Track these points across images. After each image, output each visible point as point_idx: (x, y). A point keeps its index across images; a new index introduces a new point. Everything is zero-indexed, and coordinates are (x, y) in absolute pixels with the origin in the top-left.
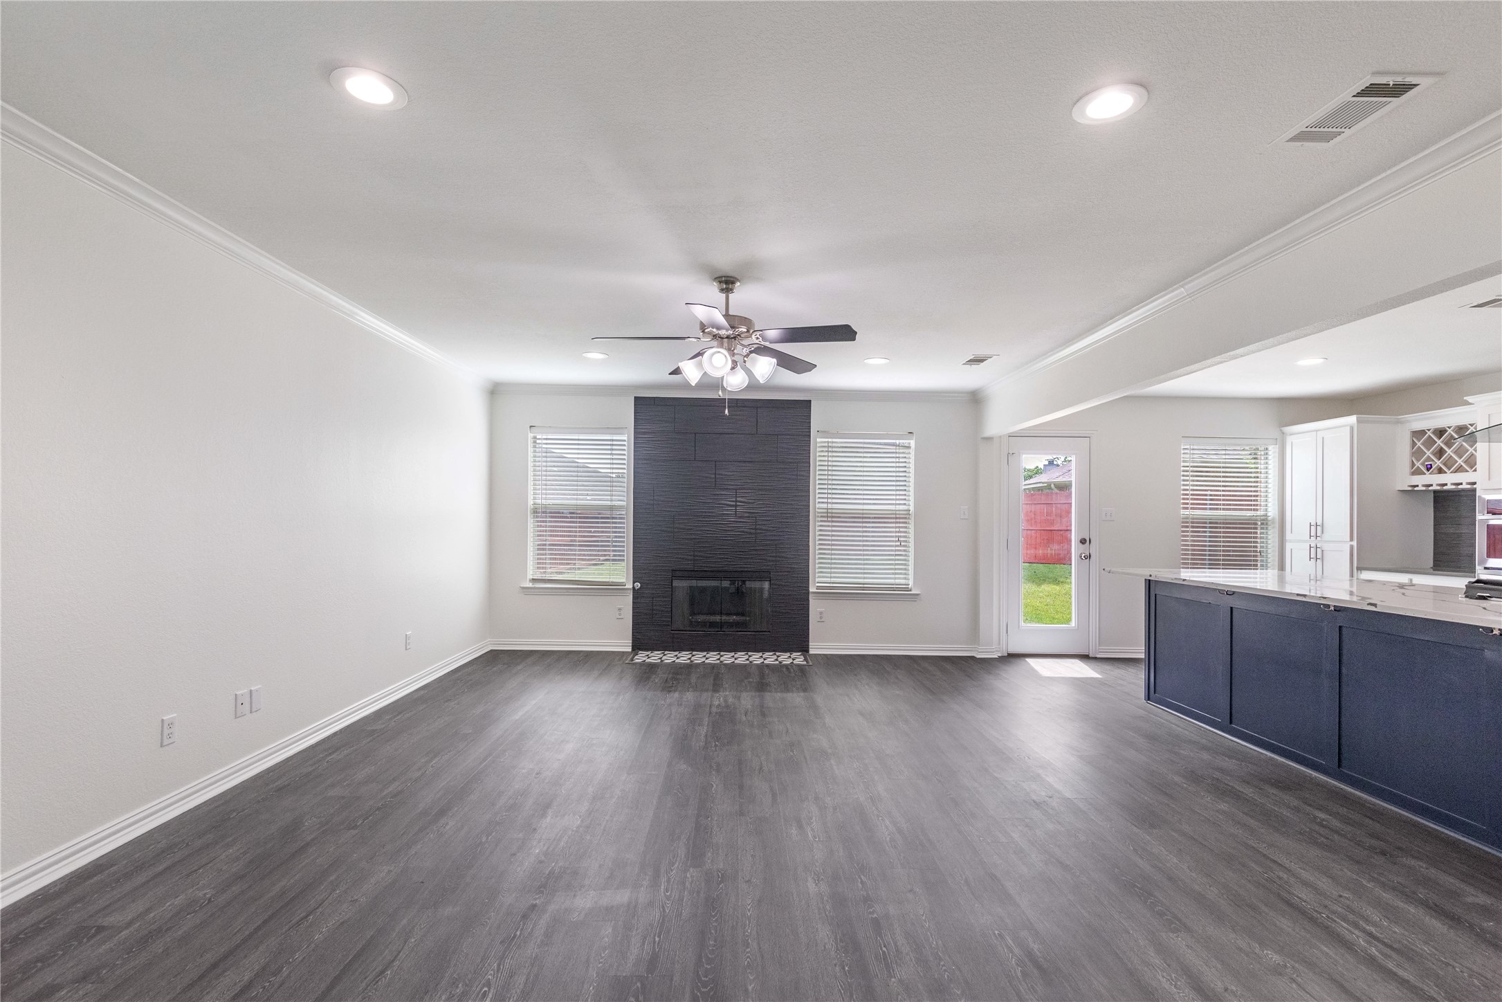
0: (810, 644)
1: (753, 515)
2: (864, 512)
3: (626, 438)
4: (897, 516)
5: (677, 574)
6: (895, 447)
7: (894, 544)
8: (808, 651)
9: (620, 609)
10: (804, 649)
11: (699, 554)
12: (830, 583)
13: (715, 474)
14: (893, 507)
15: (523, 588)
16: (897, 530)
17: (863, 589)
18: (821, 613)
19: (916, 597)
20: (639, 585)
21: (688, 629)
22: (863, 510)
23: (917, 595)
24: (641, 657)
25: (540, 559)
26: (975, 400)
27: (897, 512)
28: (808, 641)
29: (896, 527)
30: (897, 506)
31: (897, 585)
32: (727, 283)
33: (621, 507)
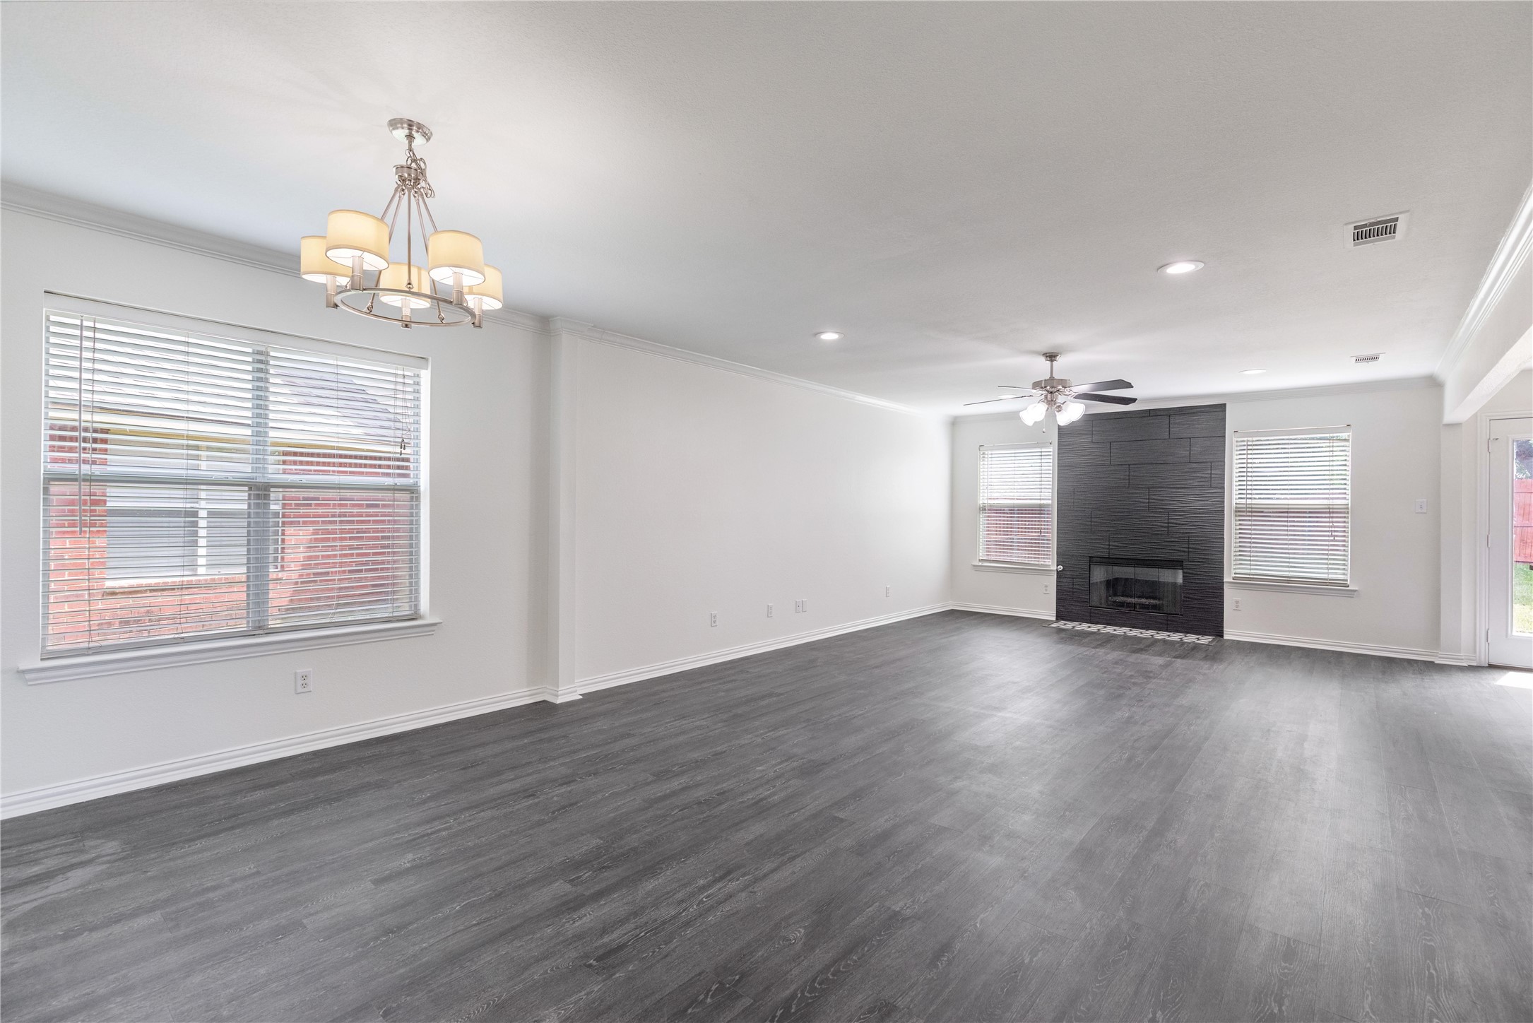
0: (1225, 630)
1: (1166, 511)
2: (1289, 506)
3: (1051, 450)
4: (1331, 510)
5: (1093, 561)
6: (1328, 441)
7: (1327, 538)
8: (1222, 636)
9: (1046, 586)
10: (1218, 632)
11: (1114, 544)
12: (1249, 574)
13: (1129, 476)
14: (1326, 502)
15: (974, 566)
16: (1331, 524)
17: (1288, 582)
18: (1237, 602)
19: (1352, 593)
20: (1062, 567)
21: (1105, 606)
22: (1288, 504)
23: (1355, 591)
24: (1061, 624)
25: (988, 545)
26: (1433, 384)
27: (1331, 507)
28: (1223, 627)
29: (1329, 522)
30: (1331, 501)
31: (1330, 580)
32: (1051, 357)
33: (1048, 505)
